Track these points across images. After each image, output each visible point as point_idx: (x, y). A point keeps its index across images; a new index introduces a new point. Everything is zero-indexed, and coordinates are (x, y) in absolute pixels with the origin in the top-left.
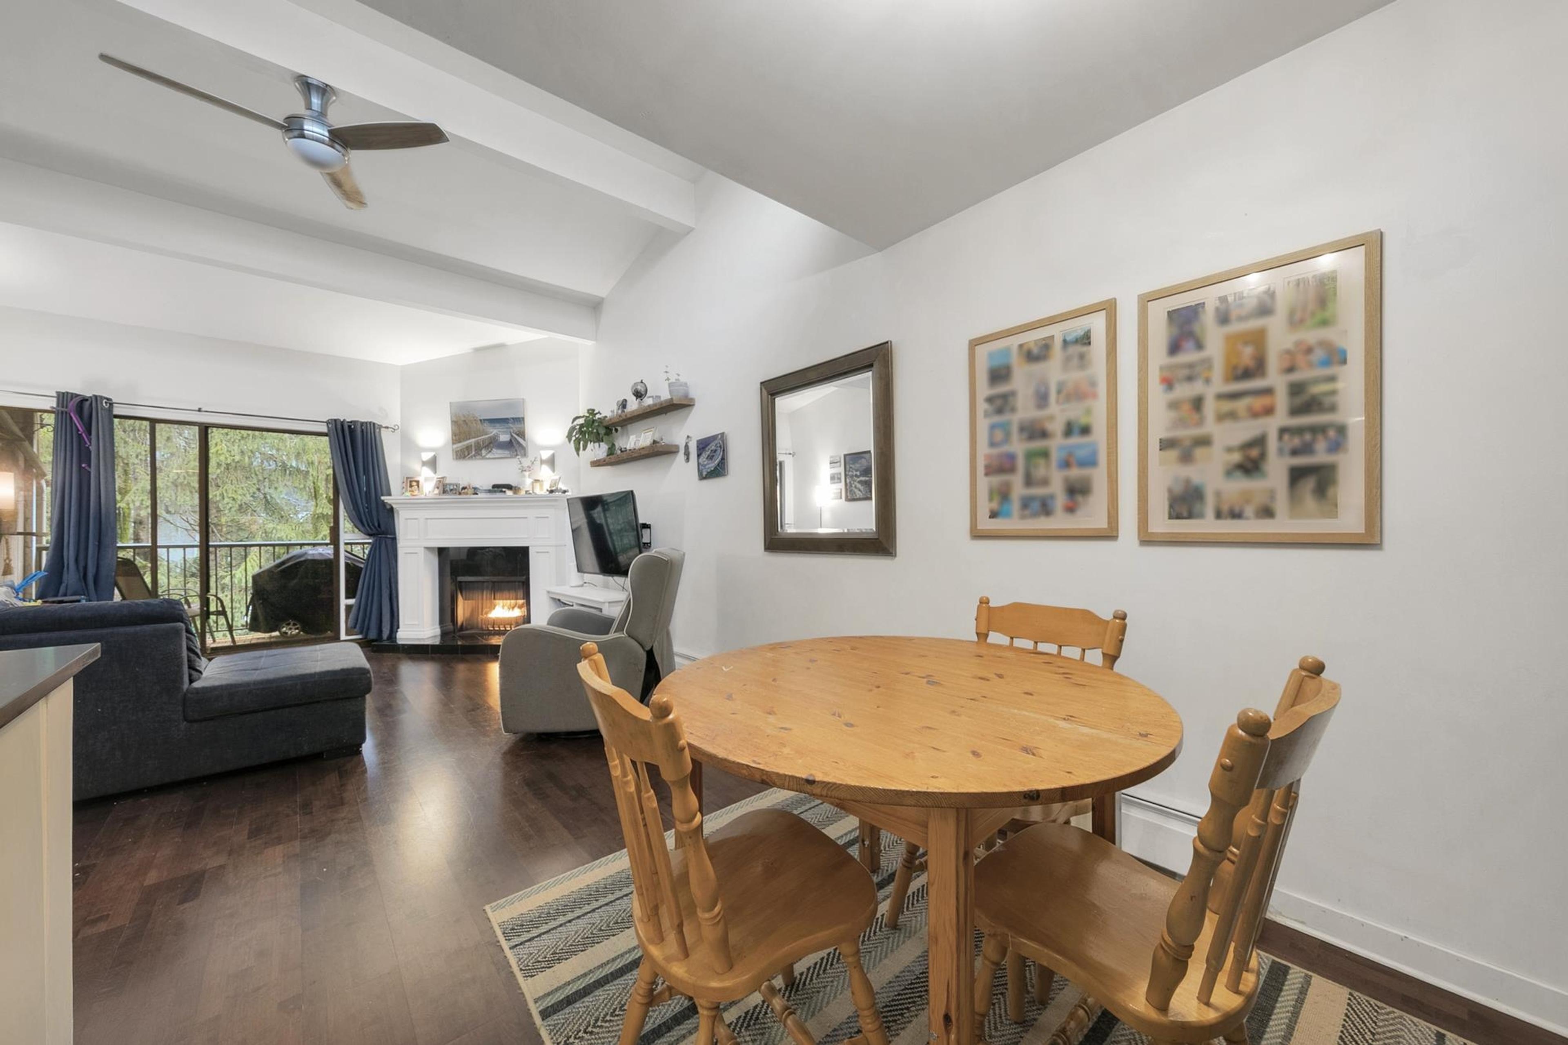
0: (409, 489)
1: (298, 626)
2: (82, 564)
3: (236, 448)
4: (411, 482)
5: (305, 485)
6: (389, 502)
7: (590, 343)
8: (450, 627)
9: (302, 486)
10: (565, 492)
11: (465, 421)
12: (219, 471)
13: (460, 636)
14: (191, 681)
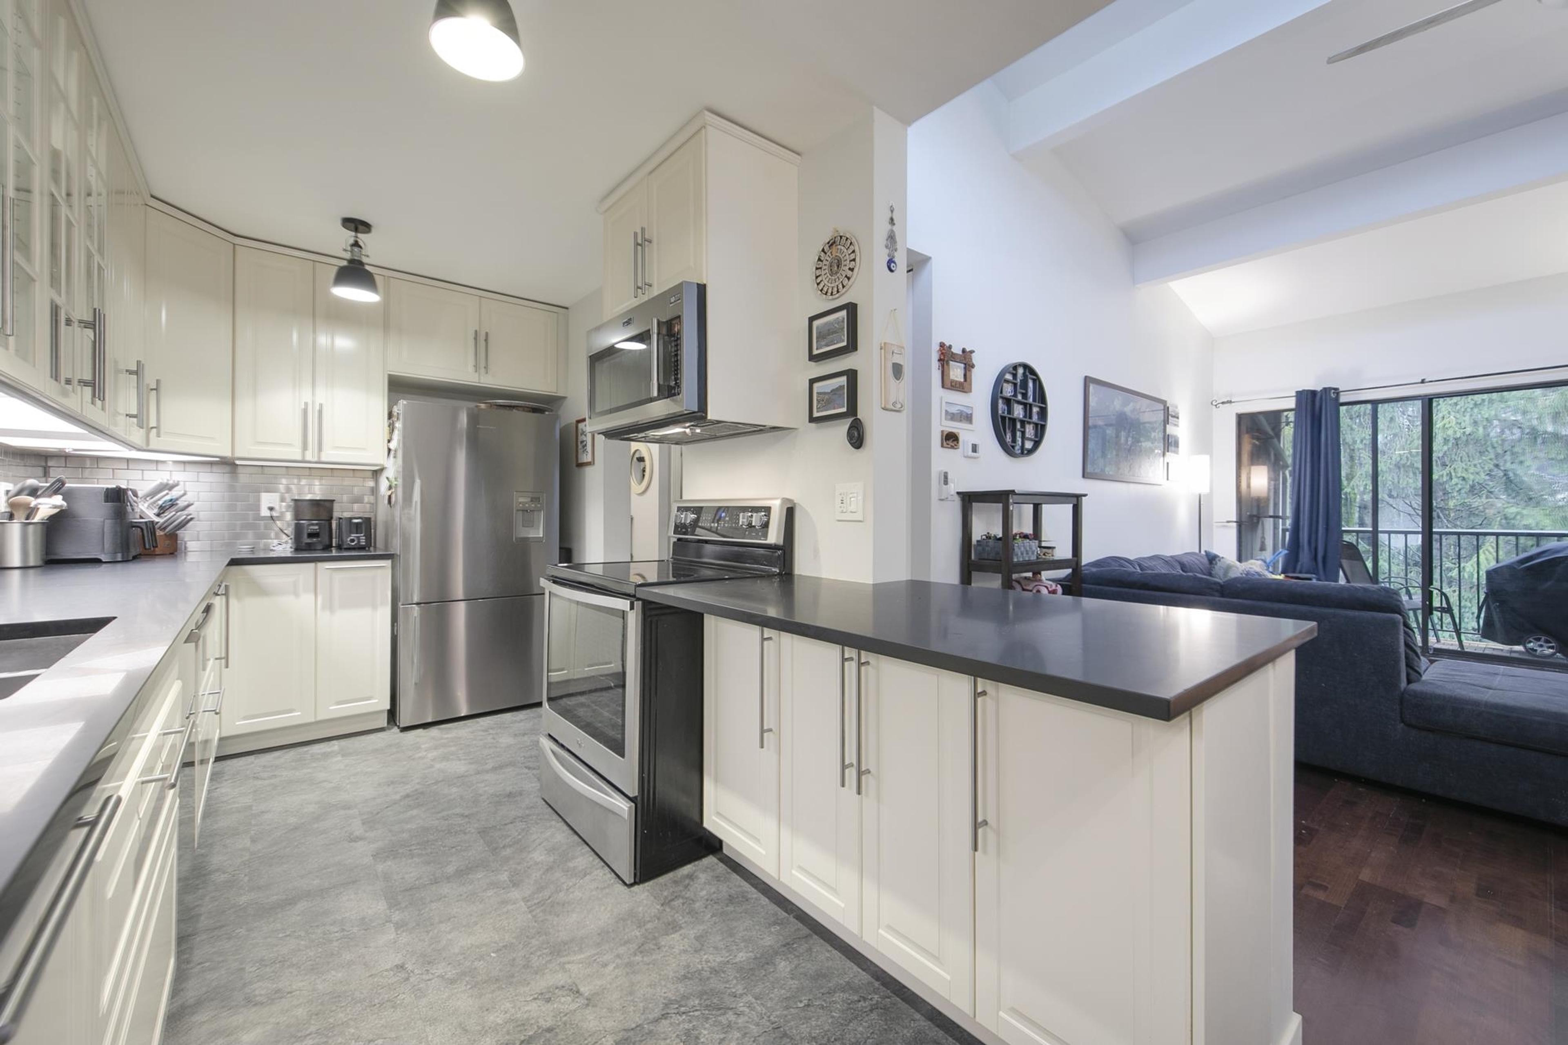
1: (1553, 645)
2: (1313, 545)
14: (1409, 681)
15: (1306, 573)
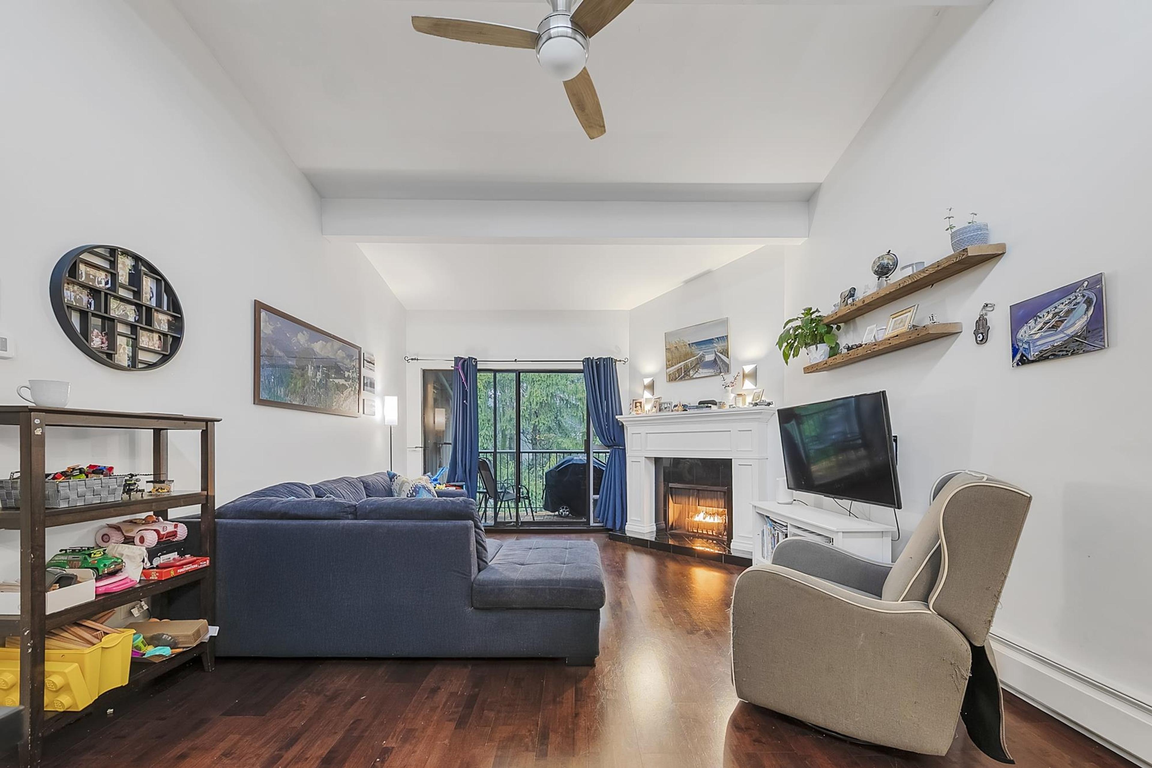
0: (635, 409)
1: (568, 510)
2: (464, 463)
3: (544, 392)
4: (636, 403)
5: (577, 414)
6: (621, 420)
7: (800, 241)
8: (663, 525)
9: (575, 414)
10: (769, 404)
11: (676, 347)
12: (537, 407)
13: (670, 535)
14: (480, 570)
15: (460, 482)
